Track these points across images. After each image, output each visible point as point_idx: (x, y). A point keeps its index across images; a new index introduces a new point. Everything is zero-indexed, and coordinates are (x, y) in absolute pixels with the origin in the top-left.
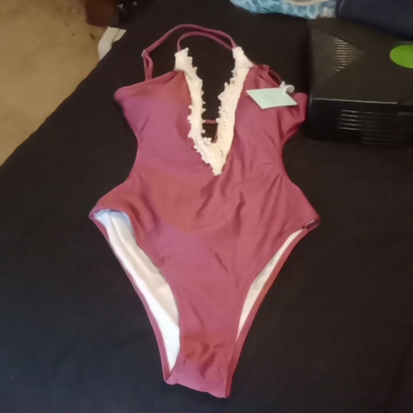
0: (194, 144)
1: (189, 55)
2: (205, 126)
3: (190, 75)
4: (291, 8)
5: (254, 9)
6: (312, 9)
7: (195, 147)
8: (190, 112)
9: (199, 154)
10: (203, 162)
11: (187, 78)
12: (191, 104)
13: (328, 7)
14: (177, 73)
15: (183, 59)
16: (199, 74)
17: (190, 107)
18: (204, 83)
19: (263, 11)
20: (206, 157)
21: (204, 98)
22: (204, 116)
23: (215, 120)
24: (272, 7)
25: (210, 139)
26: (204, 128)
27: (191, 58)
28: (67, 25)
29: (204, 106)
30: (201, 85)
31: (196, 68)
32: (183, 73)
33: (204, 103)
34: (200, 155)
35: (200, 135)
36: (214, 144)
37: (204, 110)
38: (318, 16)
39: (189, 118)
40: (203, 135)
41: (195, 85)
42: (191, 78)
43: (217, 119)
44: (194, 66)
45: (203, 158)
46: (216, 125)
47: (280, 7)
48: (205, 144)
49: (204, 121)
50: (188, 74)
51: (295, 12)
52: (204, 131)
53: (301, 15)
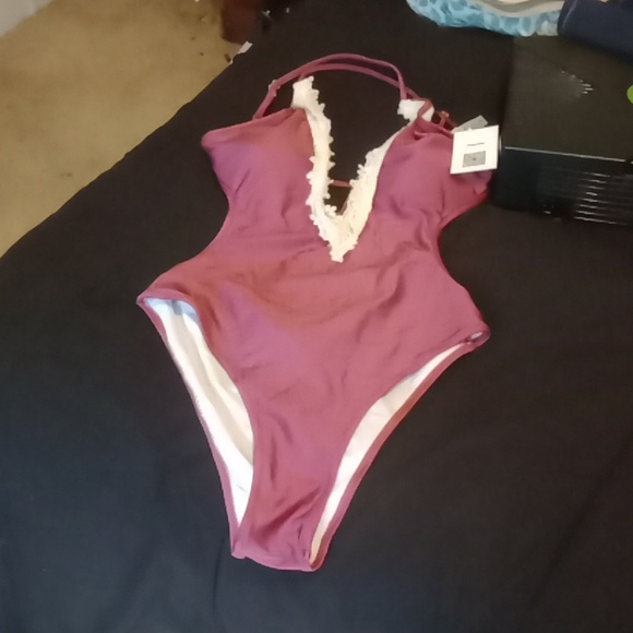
0: (311, 213)
1: (313, 87)
2: (331, 189)
3: (314, 113)
4: (496, 21)
5: (442, 20)
6: (527, 22)
7: (312, 217)
8: (310, 167)
9: (316, 227)
10: (320, 239)
11: (309, 118)
12: (313, 154)
13: (549, 21)
14: (293, 111)
15: (304, 93)
16: (327, 113)
17: (312, 159)
18: (333, 125)
19: (456, 24)
20: (325, 232)
21: (332, 147)
22: (332, 174)
23: (348, 181)
24: (470, 18)
25: (334, 208)
26: (329, 192)
27: (317, 92)
28: (193, 39)
29: (332, 159)
30: (329, 128)
31: (323, 105)
32: (303, 111)
33: (333, 154)
34: (316, 229)
35: (322, 201)
36: (340, 217)
37: (332, 164)
38: (535, 34)
39: (309, 176)
40: (327, 202)
41: (321, 129)
42: (315, 118)
43: (352, 181)
44: (320, 103)
45: (321, 234)
46: (348, 190)
47: (480, 18)
48: (326, 214)
49: (332, 181)
50: (310, 112)
51: (502, 27)
52: (328, 196)
53: (510, 31)
